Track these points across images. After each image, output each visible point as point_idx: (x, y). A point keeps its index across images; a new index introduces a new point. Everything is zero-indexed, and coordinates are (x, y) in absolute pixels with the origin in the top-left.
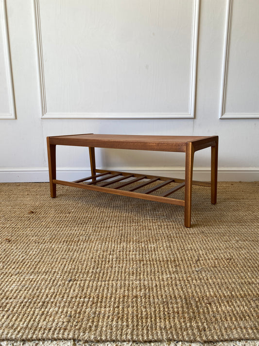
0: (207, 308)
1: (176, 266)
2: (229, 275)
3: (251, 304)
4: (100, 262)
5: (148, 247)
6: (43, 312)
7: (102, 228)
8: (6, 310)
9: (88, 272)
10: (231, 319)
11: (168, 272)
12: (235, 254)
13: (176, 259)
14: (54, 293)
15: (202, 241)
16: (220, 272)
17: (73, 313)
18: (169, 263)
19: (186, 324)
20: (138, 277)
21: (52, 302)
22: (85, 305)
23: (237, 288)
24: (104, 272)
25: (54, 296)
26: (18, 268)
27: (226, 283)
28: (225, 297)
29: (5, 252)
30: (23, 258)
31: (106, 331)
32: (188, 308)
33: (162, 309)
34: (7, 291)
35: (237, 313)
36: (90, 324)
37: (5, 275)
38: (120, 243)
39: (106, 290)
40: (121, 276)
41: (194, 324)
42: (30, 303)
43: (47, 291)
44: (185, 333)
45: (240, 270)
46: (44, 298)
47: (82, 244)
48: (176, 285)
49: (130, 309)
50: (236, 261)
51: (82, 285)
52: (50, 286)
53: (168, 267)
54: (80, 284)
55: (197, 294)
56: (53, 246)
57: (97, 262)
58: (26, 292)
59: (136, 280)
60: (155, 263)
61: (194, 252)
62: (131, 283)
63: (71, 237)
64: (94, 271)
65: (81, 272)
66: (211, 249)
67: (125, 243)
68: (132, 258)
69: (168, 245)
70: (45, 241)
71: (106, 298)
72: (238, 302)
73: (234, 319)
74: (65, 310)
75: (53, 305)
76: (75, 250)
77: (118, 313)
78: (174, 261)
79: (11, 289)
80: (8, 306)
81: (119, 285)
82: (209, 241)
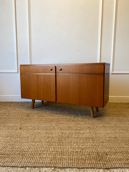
0: (106, 157)
1: (93, 140)
2: (115, 144)
3: (123, 155)
4: (61, 138)
5: (80, 132)
6: (40, 157)
7: (59, 124)
8: (25, 156)
9: (56, 142)
10: (116, 160)
11: (89, 142)
12: (118, 135)
13: (93, 137)
14: (43, 150)
15: (104, 130)
16: (111, 142)
17: (52, 157)
18: (90, 139)
19: (98, 162)
20: (77, 144)
21: (43, 153)
22: (57, 154)
23: (118, 149)
24: (63, 142)
25: (43, 151)
26: (26, 140)
27: (114, 147)
28: (113, 152)
29: (19, 133)
30: (27, 136)
31: (66, 164)
32: (98, 156)
33: (88, 157)
34: (24, 149)
35: (118, 158)
36: (60, 161)
37: (21, 143)
38: (68, 130)
39: (64, 149)
40: (70, 144)
41: (101, 162)
42: (34, 153)
43: (40, 149)
44: (97, 165)
45: (120, 142)
46: (39, 152)
47: (52, 130)
48: (93, 148)
49: (75, 156)
50: (118, 138)
51: (54, 147)
52: (41, 147)
53: (89, 140)
54: (53, 147)
55: (102, 151)
56: (39, 131)
57: (59, 138)
58: (32, 149)
59: (76, 145)
60: (84, 139)
61: (100, 134)
62: (74, 146)
63: (46, 127)
64: (59, 142)
65: (53, 142)
66: (107, 133)
67: (70, 130)
68: (74, 137)
69: (89, 131)
70: (35, 129)
71: (65, 152)
72: (118, 154)
73: (117, 160)
74: (49, 156)
75: (44, 154)
76: (49, 133)
77: (71, 158)
78: (92, 138)
79: (25, 148)
80: (26, 155)
81: (69, 147)
82: (107, 130)
